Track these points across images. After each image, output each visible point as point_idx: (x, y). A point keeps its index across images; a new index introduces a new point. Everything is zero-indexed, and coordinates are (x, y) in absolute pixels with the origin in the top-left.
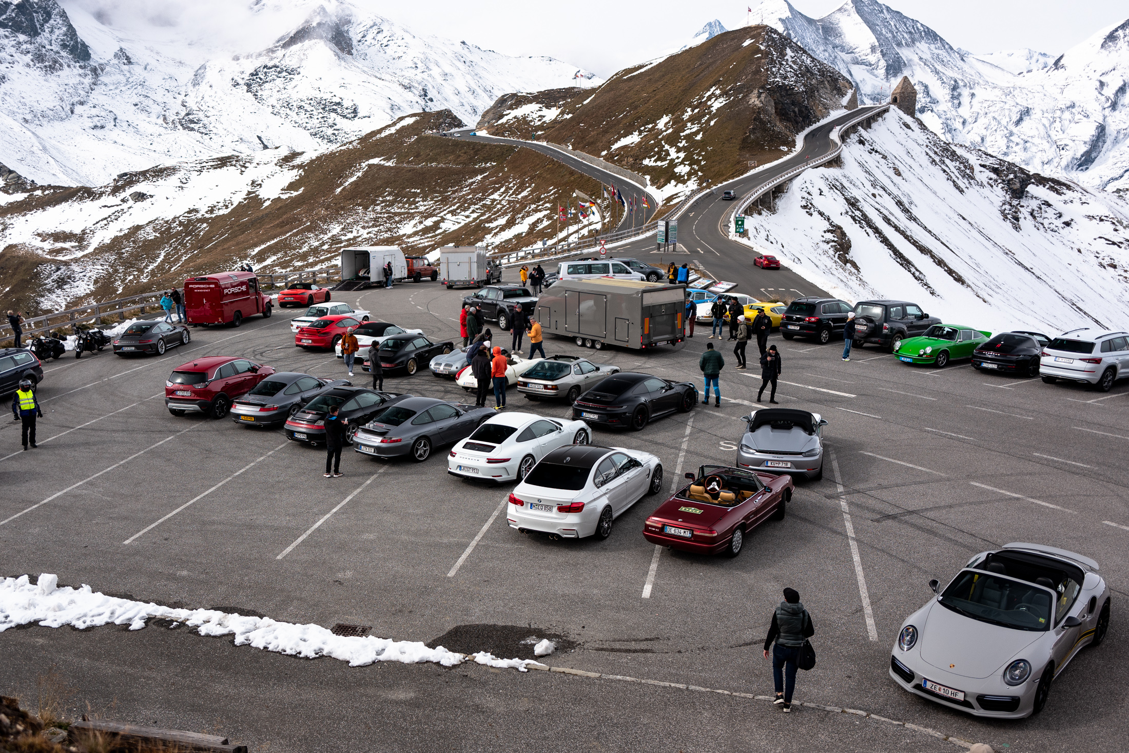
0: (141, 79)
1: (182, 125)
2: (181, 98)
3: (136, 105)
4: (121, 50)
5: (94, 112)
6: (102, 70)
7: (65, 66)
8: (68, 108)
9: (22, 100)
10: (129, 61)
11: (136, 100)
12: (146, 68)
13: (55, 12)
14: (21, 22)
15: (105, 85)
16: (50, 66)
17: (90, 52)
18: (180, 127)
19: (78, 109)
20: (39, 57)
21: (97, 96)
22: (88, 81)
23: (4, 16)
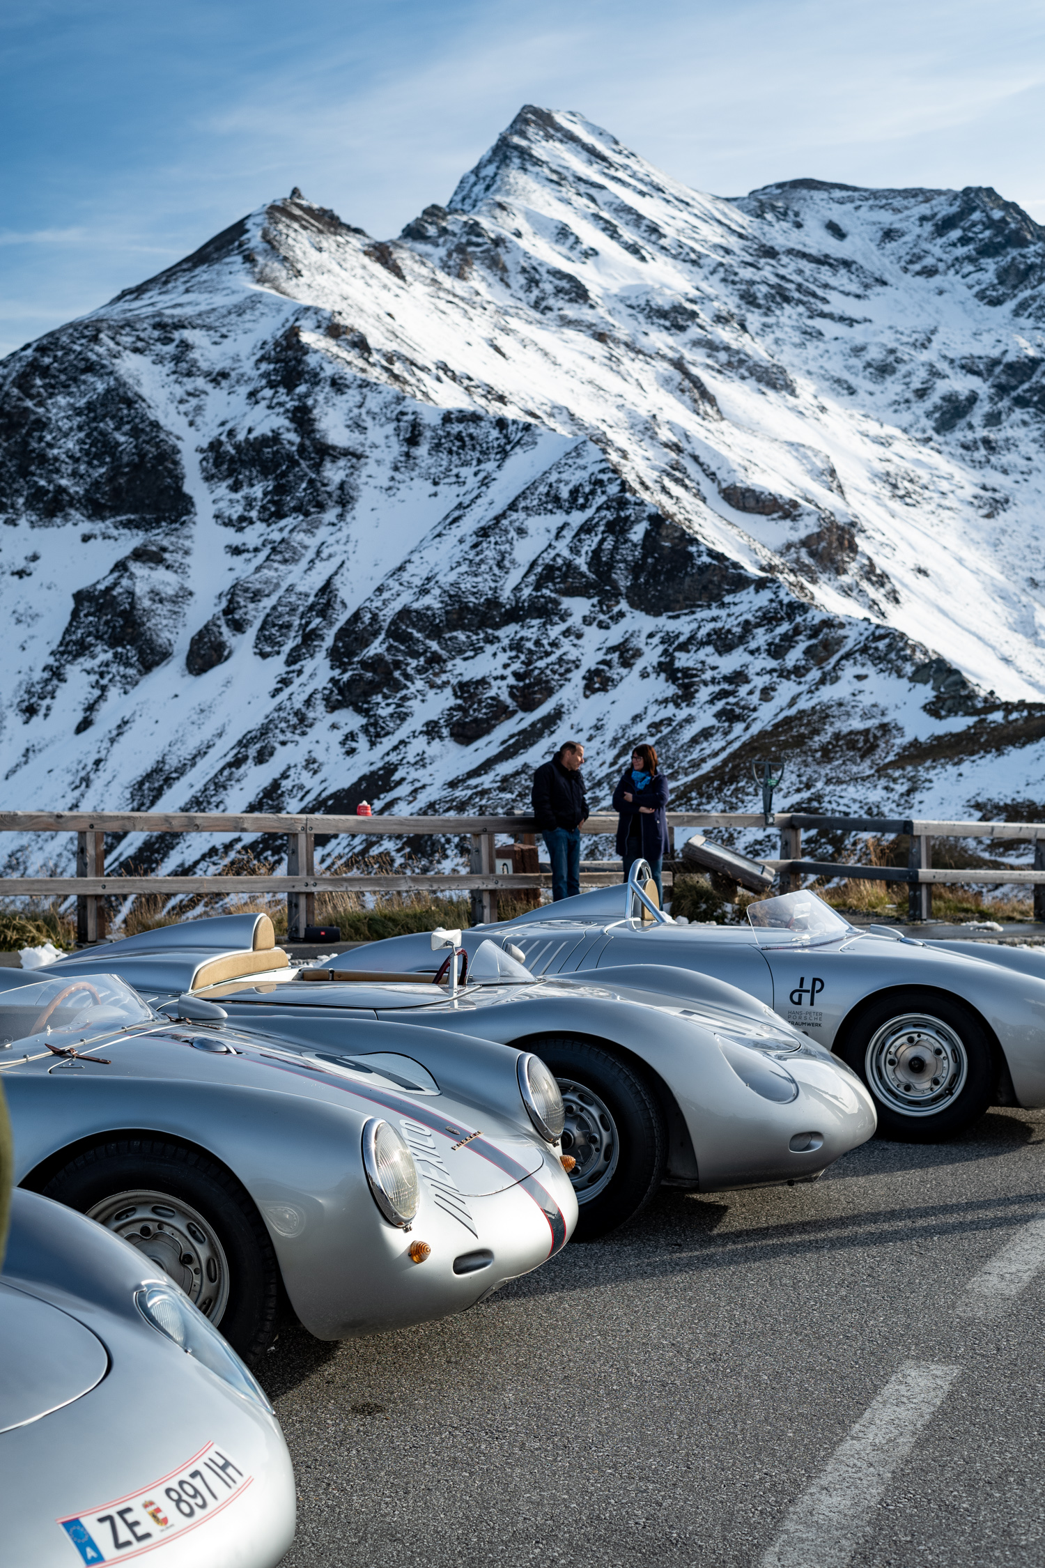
23: (1026, 386)
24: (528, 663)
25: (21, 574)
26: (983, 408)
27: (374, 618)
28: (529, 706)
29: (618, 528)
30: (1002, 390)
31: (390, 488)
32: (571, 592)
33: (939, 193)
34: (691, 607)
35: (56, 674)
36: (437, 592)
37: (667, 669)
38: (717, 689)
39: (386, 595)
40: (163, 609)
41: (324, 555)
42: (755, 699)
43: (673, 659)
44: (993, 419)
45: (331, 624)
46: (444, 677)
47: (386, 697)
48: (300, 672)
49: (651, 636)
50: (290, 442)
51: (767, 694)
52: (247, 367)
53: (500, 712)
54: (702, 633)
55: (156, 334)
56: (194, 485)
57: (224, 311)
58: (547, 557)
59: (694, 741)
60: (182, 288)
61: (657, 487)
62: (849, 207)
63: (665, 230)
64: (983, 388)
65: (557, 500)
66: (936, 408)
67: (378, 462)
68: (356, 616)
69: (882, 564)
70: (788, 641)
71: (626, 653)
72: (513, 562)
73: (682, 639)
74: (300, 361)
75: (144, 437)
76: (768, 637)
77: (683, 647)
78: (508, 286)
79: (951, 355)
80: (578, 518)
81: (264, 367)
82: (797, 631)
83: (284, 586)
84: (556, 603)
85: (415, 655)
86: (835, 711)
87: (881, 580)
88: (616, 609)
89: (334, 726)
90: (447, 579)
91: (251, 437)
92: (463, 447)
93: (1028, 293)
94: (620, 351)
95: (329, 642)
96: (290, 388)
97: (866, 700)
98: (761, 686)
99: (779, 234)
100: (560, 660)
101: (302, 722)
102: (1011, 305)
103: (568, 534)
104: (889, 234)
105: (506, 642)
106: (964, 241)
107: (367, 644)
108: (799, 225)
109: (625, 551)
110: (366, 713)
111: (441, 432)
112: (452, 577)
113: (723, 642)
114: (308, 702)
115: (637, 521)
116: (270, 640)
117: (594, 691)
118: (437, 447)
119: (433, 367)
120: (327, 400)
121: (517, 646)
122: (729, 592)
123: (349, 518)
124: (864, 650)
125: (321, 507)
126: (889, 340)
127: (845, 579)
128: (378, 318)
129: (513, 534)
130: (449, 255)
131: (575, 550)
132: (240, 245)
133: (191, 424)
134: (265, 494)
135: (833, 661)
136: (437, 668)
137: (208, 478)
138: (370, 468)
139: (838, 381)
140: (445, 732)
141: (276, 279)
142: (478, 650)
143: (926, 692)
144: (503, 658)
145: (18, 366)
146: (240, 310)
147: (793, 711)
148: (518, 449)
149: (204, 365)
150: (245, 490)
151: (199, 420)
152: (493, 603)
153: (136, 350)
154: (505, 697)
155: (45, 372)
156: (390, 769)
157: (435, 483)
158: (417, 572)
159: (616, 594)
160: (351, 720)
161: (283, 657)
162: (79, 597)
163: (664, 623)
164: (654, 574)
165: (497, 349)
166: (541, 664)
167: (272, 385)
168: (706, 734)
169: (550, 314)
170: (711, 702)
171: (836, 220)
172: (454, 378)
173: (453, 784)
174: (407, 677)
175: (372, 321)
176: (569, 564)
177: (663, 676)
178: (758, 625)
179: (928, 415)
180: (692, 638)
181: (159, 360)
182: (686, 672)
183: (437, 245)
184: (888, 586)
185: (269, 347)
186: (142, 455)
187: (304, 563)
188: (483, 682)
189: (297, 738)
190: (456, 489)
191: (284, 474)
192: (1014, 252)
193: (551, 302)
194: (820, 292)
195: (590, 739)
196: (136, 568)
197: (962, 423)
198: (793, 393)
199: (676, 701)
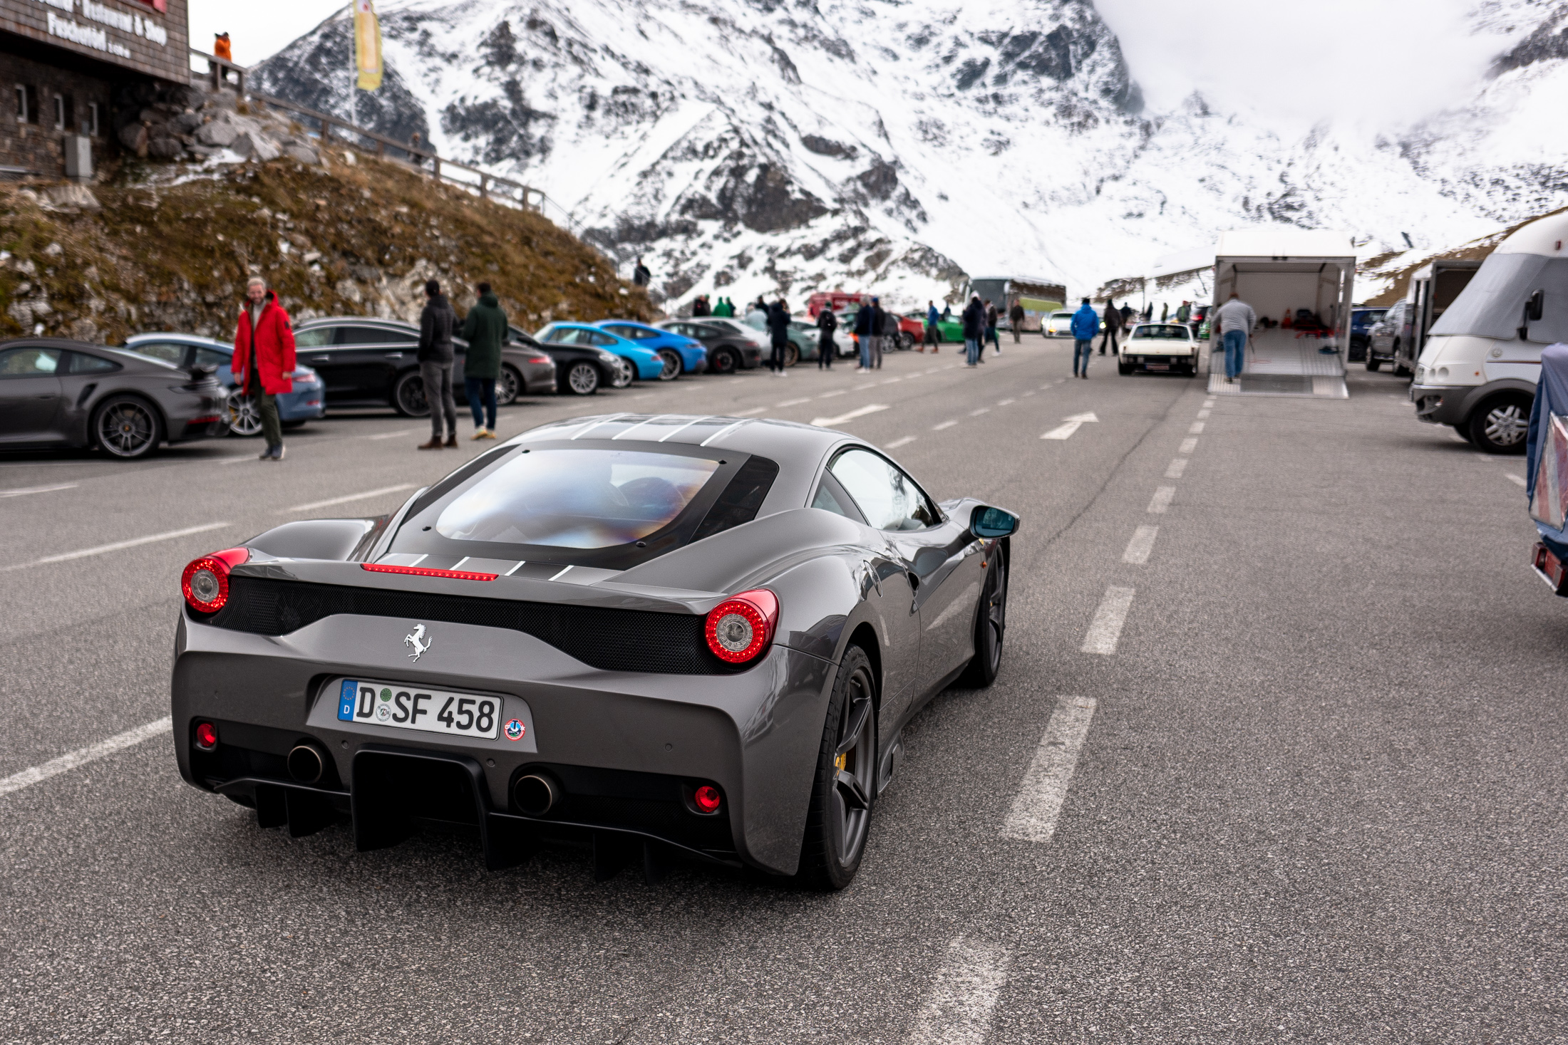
1: (1273, 213)
2: (1279, 169)
3: (1202, 180)
5: (1133, 191)
6: (1159, 126)
7: (1102, 122)
10: (1205, 112)
12: (1230, 121)
13: (1102, 41)
14: (1050, 59)
15: (1160, 149)
16: (1079, 124)
18: (1267, 216)
19: (1108, 187)
20: (1066, 111)
21: (1144, 168)
23: (1027, 54)
24: (676, 265)
29: (738, 173)
30: (1008, 56)
31: (575, 142)
32: (705, 216)
37: (770, 270)
38: (804, 285)
43: (774, 264)
44: (1001, 79)
49: (760, 248)
54: (795, 247)
55: (405, 25)
57: (452, 8)
58: (689, 194)
61: (763, 143)
64: (995, 55)
65: (694, 152)
66: (959, 71)
67: (567, 122)
69: (914, 194)
70: (854, 252)
71: (743, 261)
72: (664, 196)
73: (781, 250)
74: (510, 48)
75: (400, 102)
77: (782, 256)
79: (971, 29)
80: (709, 165)
82: (859, 245)
84: (695, 225)
87: (914, 204)
92: (627, 111)
94: (728, 31)
97: (904, 294)
100: (698, 265)
103: (703, 177)
109: (742, 187)
111: (611, 101)
113: (810, 253)
115: (751, 166)
118: (608, 112)
119: (598, 49)
120: (530, 76)
121: (668, 254)
123: (547, 161)
125: (528, 154)
127: (890, 204)
128: (559, 11)
129: (664, 176)
131: (708, 188)
133: (433, 91)
134: (488, 144)
137: (447, 131)
139: (886, 50)
145: (308, 49)
148: (666, 115)
149: (440, 49)
150: (473, 141)
151: (438, 89)
152: (651, 224)
153: (391, 37)
155: (328, 52)
157: (607, 137)
158: (596, 204)
163: (769, 239)
164: (762, 204)
165: (642, 33)
167: (489, 63)
172: (613, 55)
175: (555, 14)
179: (953, 76)
181: (409, 44)
182: (784, 273)
184: (920, 209)
185: (487, 35)
186: (400, 115)
190: (622, 142)
191: (500, 130)
197: (978, 82)
198: (853, 60)
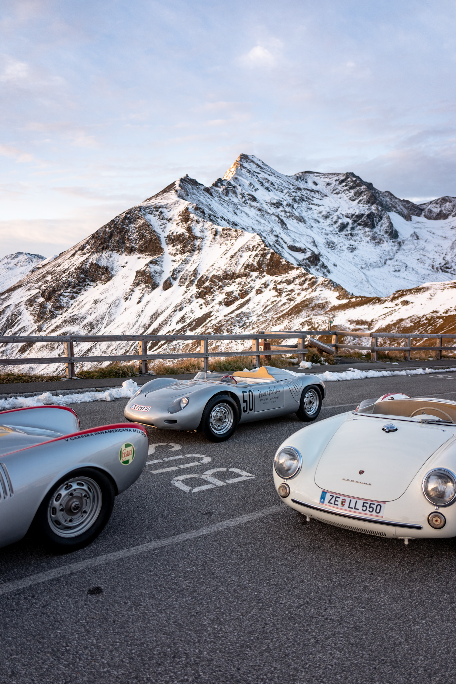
0: (423, 247)
4: (415, 233)
8: (383, 262)
9: (362, 258)
11: (418, 257)
17: (399, 234)
22: (395, 248)
25: (123, 267)
26: (350, 226)
27: (207, 277)
28: (242, 298)
33: (340, 174)
34: (281, 274)
35: (132, 290)
36: (221, 271)
39: (209, 272)
40: (157, 275)
41: (195, 262)
42: (296, 296)
45: (196, 278)
46: (223, 291)
47: (209, 296)
48: (189, 290)
50: (187, 236)
51: (299, 294)
52: (176, 217)
53: (236, 299)
56: (164, 246)
59: (282, 305)
60: (160, 198)
62: (319, 178)
63: (275, 184)
68: (202, 277)
76: (299, 281)
78: (237, 198)
81: (180, 217)
83: (185, 269)
85: (216, 286)
86: (315, 298)
88: (263, 275)
89: (197, 302)
90: (223, 268)
91: (177, 234)
93: (361, 198)
95: (196, 283)
96: (186, 222)
98: (297, 293)
99: (302, 185)
101: (190, 302)
102: (357, 201)
104: (328, 184)
105: (237, 283)
106: (346, 185)
107: (204, 283)
108: (306, 182)
110: (205, 299)
112: (225, 267)
114: (191, 297)
116: (182, 282)
117: (258, 294)
122: (290, 270)
124: (322, 284)
126: (328, 210)
130: (223, 190)
132: (174, 188)
135: (315, 286)
136: (221, 288)
138: (205, 241)
140: (223, 304)
141: (182, 196)
142: (231, 285)
143: (337, 294)
144: (237, 286)
146: (175, 204)
147: (305, 299)
154: (237, 295)
156: (210, 312)
159: (263, 271)
160: (201, 301)
161: (185, 286)
162: (138, 272)
166: (246, 288)
168: (284, 304)
169: (247, 204)
170: (286, 296)
171: (315, 181)
173: (225, 316)
174: (214, 291)
176: (252, 264)
177: (274, 290)
178: (297, 278)
180: (281, 282)
183: (220, 188)
187: (190, 264)
188: (232, 292)
189: (188, 305)
192: (358, 188)
193: (248, 201)
194: (311, 198)
195: (257, 305)
196: (151, 265)
199: (277, 296)
